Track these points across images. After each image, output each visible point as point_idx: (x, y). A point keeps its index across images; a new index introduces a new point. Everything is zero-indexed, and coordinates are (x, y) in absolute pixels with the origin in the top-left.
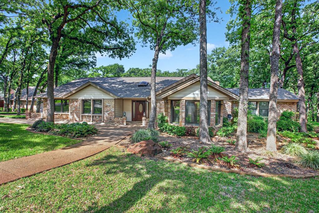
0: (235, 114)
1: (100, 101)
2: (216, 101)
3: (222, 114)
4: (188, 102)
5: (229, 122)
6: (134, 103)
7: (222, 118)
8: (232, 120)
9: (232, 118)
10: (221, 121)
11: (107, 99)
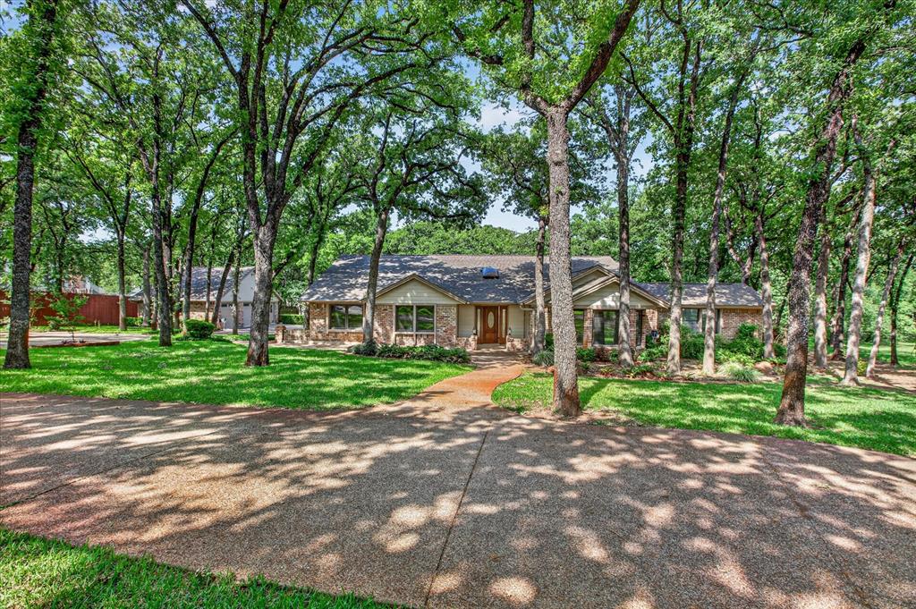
0: (663, 330)
1: (431, 308)
2: (637, 311)
3: (644, 330)
4: (599, 312)
5: (654, 341)
6: (479, 310)
7: (644, 337)
8: (658, 340)
9: (658, 336)
10: (644, 341)
11: (443, 305)
